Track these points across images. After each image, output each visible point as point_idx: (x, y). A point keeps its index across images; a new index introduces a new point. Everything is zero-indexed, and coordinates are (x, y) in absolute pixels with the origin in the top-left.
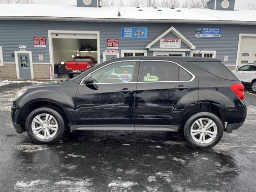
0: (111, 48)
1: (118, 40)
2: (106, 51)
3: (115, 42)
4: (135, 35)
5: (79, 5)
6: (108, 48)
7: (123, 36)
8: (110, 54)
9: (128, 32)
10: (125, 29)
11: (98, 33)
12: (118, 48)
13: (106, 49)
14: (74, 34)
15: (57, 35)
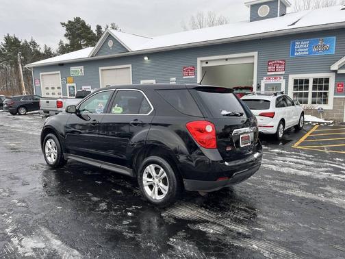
0: (273, 73)
1: (284, 61)
2: (265, 78)
3: (280, 64)
4: (314, 50)
5: (252, 20)
6: (268, 74)
7: (293, 54)
8: (272, 82)
9: (302, 48)
10: (297, 43)
11: (255, 54)
12: (283, 73)
13: (265, 76)
14: (227, 59)
15: (207, 63)
